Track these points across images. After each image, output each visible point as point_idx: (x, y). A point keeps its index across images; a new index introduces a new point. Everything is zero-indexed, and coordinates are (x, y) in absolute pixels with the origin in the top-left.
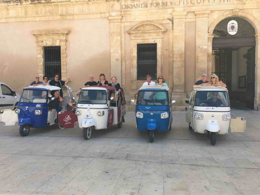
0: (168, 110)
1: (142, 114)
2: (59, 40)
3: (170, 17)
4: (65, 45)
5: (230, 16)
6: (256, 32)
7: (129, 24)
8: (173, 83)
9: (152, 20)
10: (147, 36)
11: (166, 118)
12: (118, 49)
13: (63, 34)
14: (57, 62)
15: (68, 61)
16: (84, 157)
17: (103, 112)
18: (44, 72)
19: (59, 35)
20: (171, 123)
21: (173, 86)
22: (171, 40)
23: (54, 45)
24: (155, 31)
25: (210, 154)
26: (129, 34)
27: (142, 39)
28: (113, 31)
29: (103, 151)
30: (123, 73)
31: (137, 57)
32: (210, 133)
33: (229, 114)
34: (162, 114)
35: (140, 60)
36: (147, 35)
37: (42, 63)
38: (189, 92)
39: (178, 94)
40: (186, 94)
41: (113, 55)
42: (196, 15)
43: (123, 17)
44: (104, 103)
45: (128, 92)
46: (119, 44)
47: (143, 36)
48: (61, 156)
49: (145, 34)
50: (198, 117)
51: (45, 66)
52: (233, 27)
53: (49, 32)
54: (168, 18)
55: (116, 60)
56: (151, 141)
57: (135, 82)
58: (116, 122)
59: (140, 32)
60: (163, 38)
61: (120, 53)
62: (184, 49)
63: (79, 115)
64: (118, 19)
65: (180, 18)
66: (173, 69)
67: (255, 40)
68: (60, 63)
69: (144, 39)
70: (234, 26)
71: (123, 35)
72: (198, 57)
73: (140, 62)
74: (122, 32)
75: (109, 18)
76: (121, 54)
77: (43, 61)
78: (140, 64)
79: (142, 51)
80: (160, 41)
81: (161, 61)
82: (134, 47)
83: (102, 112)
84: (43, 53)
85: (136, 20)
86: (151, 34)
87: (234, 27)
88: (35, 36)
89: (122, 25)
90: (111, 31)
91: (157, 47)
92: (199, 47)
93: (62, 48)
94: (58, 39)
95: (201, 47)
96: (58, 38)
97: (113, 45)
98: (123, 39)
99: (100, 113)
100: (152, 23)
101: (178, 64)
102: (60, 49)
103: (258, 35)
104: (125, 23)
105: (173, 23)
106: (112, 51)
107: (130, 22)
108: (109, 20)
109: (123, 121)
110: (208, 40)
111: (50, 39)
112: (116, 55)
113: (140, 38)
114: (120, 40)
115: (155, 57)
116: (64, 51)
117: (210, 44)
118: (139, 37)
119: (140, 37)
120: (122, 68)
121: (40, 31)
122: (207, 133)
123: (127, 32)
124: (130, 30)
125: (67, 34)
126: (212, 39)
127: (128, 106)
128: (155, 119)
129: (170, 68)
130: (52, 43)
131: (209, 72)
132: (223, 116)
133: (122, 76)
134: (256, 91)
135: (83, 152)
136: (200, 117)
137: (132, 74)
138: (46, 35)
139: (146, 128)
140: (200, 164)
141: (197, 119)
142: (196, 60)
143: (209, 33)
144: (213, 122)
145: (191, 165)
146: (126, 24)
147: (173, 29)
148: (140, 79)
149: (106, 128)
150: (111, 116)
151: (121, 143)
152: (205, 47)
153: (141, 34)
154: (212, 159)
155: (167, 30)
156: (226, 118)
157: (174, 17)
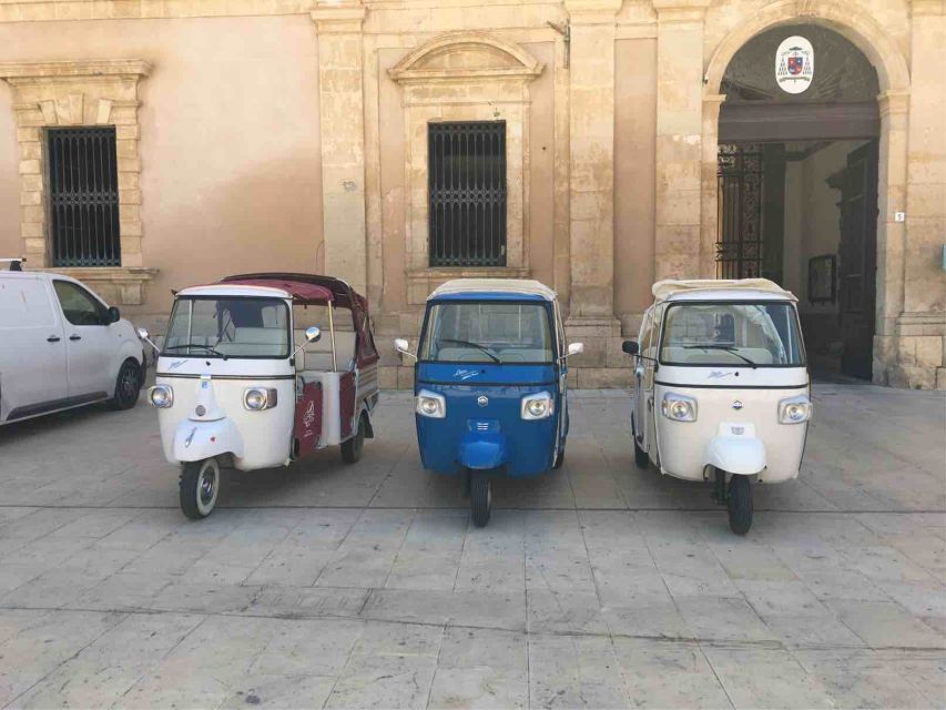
0: (550, 385)
1: (441, 399)
2: (109, 103)
3: (556, 16)
4: (135, 121)
5: (787, 17)
6: (881, 84)
7: (393, 42)
8: (570, 279)
9: (486, 27)
10: (466, 93)
11: (541, 416)
12: (353, 144)
13: (125, 77)
14: (103, 194)
15: (147, 187)
16: (159, 612)
17: (273, 394)
18: (46, 232)
19: (108, 82)
20: (563, 440)
21: (570, 293)
22: (561, 111)
23: (90, 123)
24: (496, 73)
25: (732, 577)
26: (396, 81)
27: (447, 104)
28: (329, 67)
29: (260, 577)
30: (372, 240)
31: (427, 177)
32: (728, 480)
33: (802, 395)
34: (525, 401)
35: (439, 188)
36: (467, 87)
37: (37, 197)
38: (630, 316)
39: (589, 322)
40: (620, 323)
41: (332, 165)
42: (656, 12)
43: (372, 14)
44: (278, 354)
45: (394, 313)
46: (356, 121)
47: (452, 93)
48: (49, 610)
49: (462, 83)
50: (676, 410)
51: (54, 208)
52: (795, 65)
53: (66, 67)
54: (549, 23)
55: (346, 188)
56: (480, 519)
57: (421, 275)
58: (332, 436)
59: (438, 75)
60: (531, 103)
61: (360, 159)
62: (609, 147)
63: (162, 406)
64: (353, 21)
65: (594, 21)
66: (569, 224)
67: (878, 113)
68: (116, 198)
69: (454, 104)
70: (801, 59)
71: (372, 84)
72: (664, 177)
73: (440, 196)
74: (367, 75)
75: (316, 15)
76: (365, 163)
77: (45, 185)
78: (440, 205)
79: (448, 153)
80: (517, 113)
81: (523, 193)
82: (417, 134)
83: (265, 395)
84: (44, 153)
85: (422, 28)
86: (481, 85)
87: (801, 64)
88: (11, 84)
89: (369, 43)
90: (322, 67)
91: (507, 137)
92: (670, 138)
93: (119, 135)
94: (103, 99)
95: (676, 138)
96: (105, 93)
97: (332, 124)
98: (372, 102)
99: (259, 399)
100: (487, 41)
101: (587, 204)
102: (113, 139)
103: (889, 93)
104: (379, 38)
105: (567, 43)
106: (326, 149)
107: (400, 34)
108: (315, 23)
109: (367, 430)
110: (703, 110)
111: (70, 97)
112: (346, 166)
113: (440, 100)
114: (361, 106)
115: (498, 177)
116: (132, 148)
117: (712, 126)
118: (437, 94)
119: (439, 96)
120: (370, 221)
121: (29, 65)
122: (713, 479)
123: (388, 72)
124: (401, 64)
125: (142, 76)
126: (717, 109)
127: (394, 369)
128: (497, 422)
129: (556, 221)
130: (79, 112)
131: (706, 235)
132: (779, 407)
133: (367, 251)
134: (882, 309)
135: (165, 582)
136: (684, 410)
137: (408, 242)
138: (55, 82)
139: (457, 462)
140: (694, 634)
141: (670, 418)
142: (658, 188)
143: (706, 82)
144: (738, 431)
145: (656, 639)
146: (383, 42)
147: (568, 65)
148: (440, 265)
149: (287, 464)
150: (310, 411)
151: (348, 532)
152: (692, 140)
153: (444, 83)
154: (742, 605)
155: (545, 68)
156: (793, 414)
157: (573, 20)
